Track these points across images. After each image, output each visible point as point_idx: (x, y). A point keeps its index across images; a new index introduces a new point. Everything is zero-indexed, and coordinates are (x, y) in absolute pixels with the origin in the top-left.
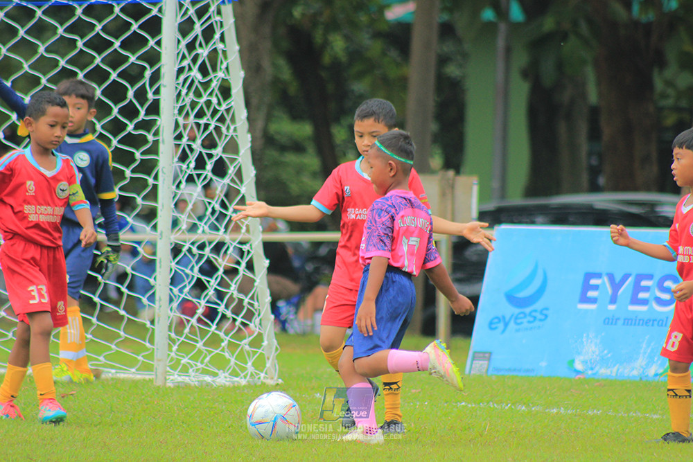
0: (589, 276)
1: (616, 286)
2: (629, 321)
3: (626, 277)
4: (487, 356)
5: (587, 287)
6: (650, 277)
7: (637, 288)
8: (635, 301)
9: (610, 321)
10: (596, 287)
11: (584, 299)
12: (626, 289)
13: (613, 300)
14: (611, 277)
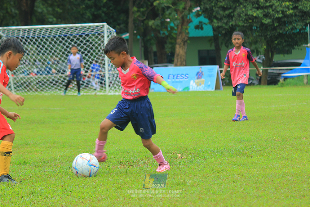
0: (169, 75)
1: (174, 76)
2: (177, 82)
3: (175, 75)
4: (153, 89)
5: (169, 77)
6: (179, 74)
7: (177, 76)
8: (177, 78)
9: (173, 82)
10: (171, 77)
11: (169, 79)
12: (175, 77)
13: (174, 78)
14: (173, 75)
